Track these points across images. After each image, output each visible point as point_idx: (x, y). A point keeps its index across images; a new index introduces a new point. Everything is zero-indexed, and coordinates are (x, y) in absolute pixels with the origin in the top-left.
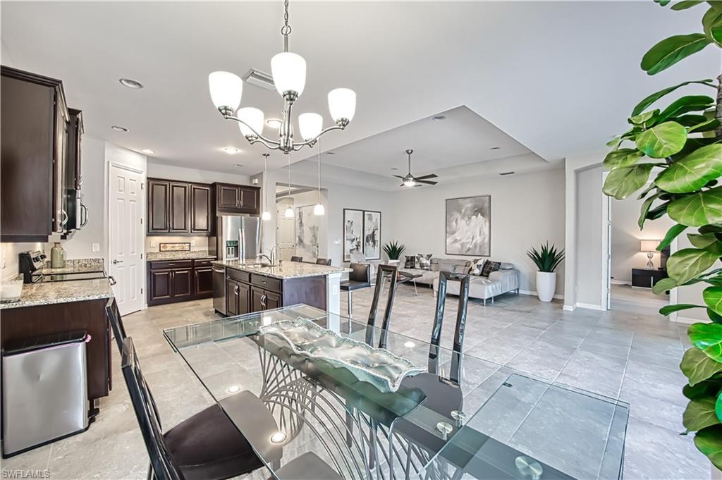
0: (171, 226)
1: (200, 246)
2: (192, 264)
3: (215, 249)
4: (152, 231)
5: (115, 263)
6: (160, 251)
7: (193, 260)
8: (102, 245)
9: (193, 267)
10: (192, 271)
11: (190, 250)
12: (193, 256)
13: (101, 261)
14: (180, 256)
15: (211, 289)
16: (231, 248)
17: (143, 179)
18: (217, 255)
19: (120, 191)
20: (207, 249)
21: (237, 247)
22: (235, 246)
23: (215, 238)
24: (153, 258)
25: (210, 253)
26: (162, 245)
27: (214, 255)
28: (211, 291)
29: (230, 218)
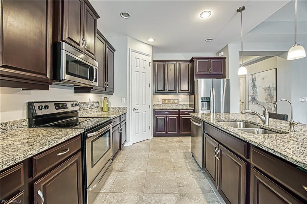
0: (167, 89)
1: (184, 101)
2: (179, 113)
3: (193, 103)
4: (157, 92)
5: (134, 110)
6: (162, 104)
7: (179, 110)
8: (126, 99)
9: (179, 115)
10: (179, 118)
11: (178, 104)
12: (180, 108)
13: (126, 109)
14: (173, 107)
15: (190, 131)
16: (204, 103)
17: (150, 59)
18: (195, 108)
19: (137, 66)
20: (188, 103)
21: (209, 103)
22: (207, 101)
23: (193, 96)
24: (157, 108)
25: (190, 106)
26: (163, 100)
27: (192, 107)
28: (190, 132)
29: (203, 80)
